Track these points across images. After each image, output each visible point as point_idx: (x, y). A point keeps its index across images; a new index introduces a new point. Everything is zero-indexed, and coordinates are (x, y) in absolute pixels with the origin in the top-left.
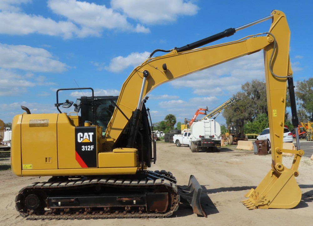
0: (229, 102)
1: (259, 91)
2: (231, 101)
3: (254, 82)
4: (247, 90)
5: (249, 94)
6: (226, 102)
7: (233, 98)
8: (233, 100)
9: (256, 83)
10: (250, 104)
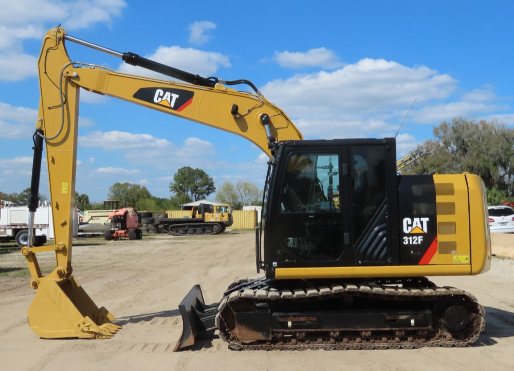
0: (408, 158)
1: (466, 140)
2: (412, 157)
3: (456, 122)
4: (444, 137)
5: (447, 144)
6: (402, 159)
7: (415, 152)
8: (416, 154)
9: (461, 123)
10: (448, 163)
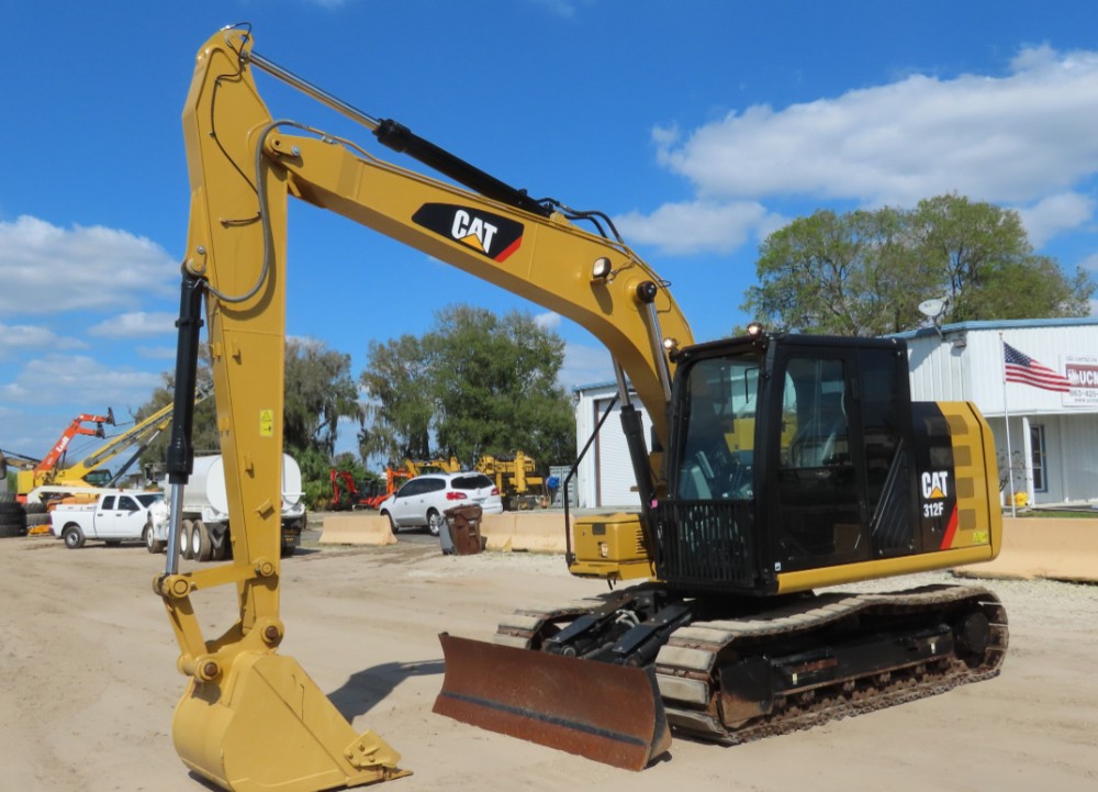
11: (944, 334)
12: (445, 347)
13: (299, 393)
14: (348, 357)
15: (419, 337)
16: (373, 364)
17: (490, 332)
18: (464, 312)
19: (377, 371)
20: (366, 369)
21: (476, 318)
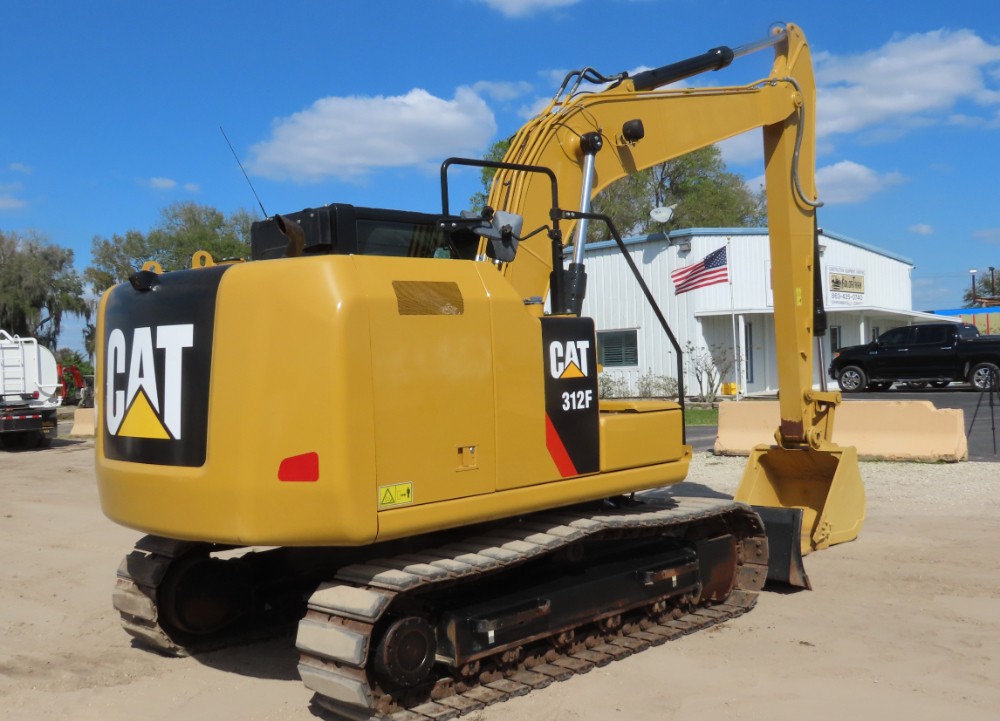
11: (671, 239)
12: (172, 244)
13: (20, 287)
14: (71, 253)
15: (145, 232)
16: (98, 260)
17: (217, 230)
18: (191, 211)
19: (102, 267)
20: (91, 265)
21: (203, 216)
